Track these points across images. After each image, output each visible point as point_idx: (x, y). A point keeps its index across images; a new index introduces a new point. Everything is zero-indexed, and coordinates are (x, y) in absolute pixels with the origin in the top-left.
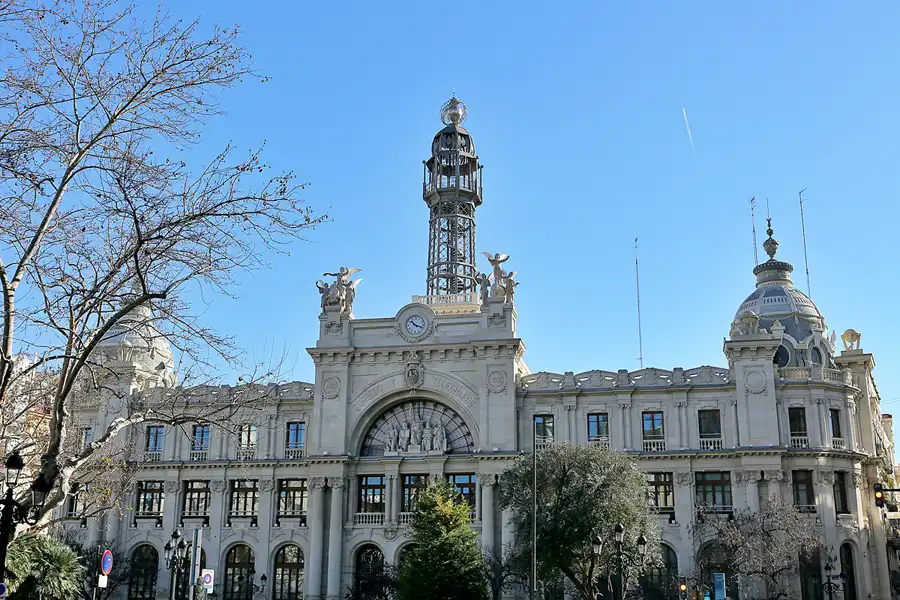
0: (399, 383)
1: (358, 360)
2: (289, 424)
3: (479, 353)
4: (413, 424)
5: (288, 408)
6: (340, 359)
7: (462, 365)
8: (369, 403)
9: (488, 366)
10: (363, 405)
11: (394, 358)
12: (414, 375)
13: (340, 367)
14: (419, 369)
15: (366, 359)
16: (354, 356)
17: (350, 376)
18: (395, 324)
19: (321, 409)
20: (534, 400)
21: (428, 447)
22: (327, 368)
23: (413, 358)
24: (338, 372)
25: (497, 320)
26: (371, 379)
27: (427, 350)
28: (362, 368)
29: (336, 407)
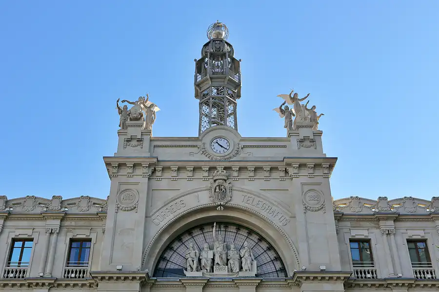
0: (205, 199)
1: (158, 174)
2: (72, 240)
3: (291, 171)
4: (216, 244)
5: (73, 223)
6: (139, 171)
7: (273, 184)
8: (170, 218)
9: (303, 184)
10: (163, 219)
11: (199, 175)
12: (221, 191)
13: (140, 178)
14: (226, 185)
15: (168, 174)
16: (155, 168)
17: (150, 190)
18: (199, 143)
19: (115, 222)
20: (348, 224)
21: (236, 268)
22: (124, 179)
23: (220, 174)
24: (137, 184)
25: (307, 143)
26: (172, 195)
27: (236, 166)
28: (164, 182)
29: (132, 220)
